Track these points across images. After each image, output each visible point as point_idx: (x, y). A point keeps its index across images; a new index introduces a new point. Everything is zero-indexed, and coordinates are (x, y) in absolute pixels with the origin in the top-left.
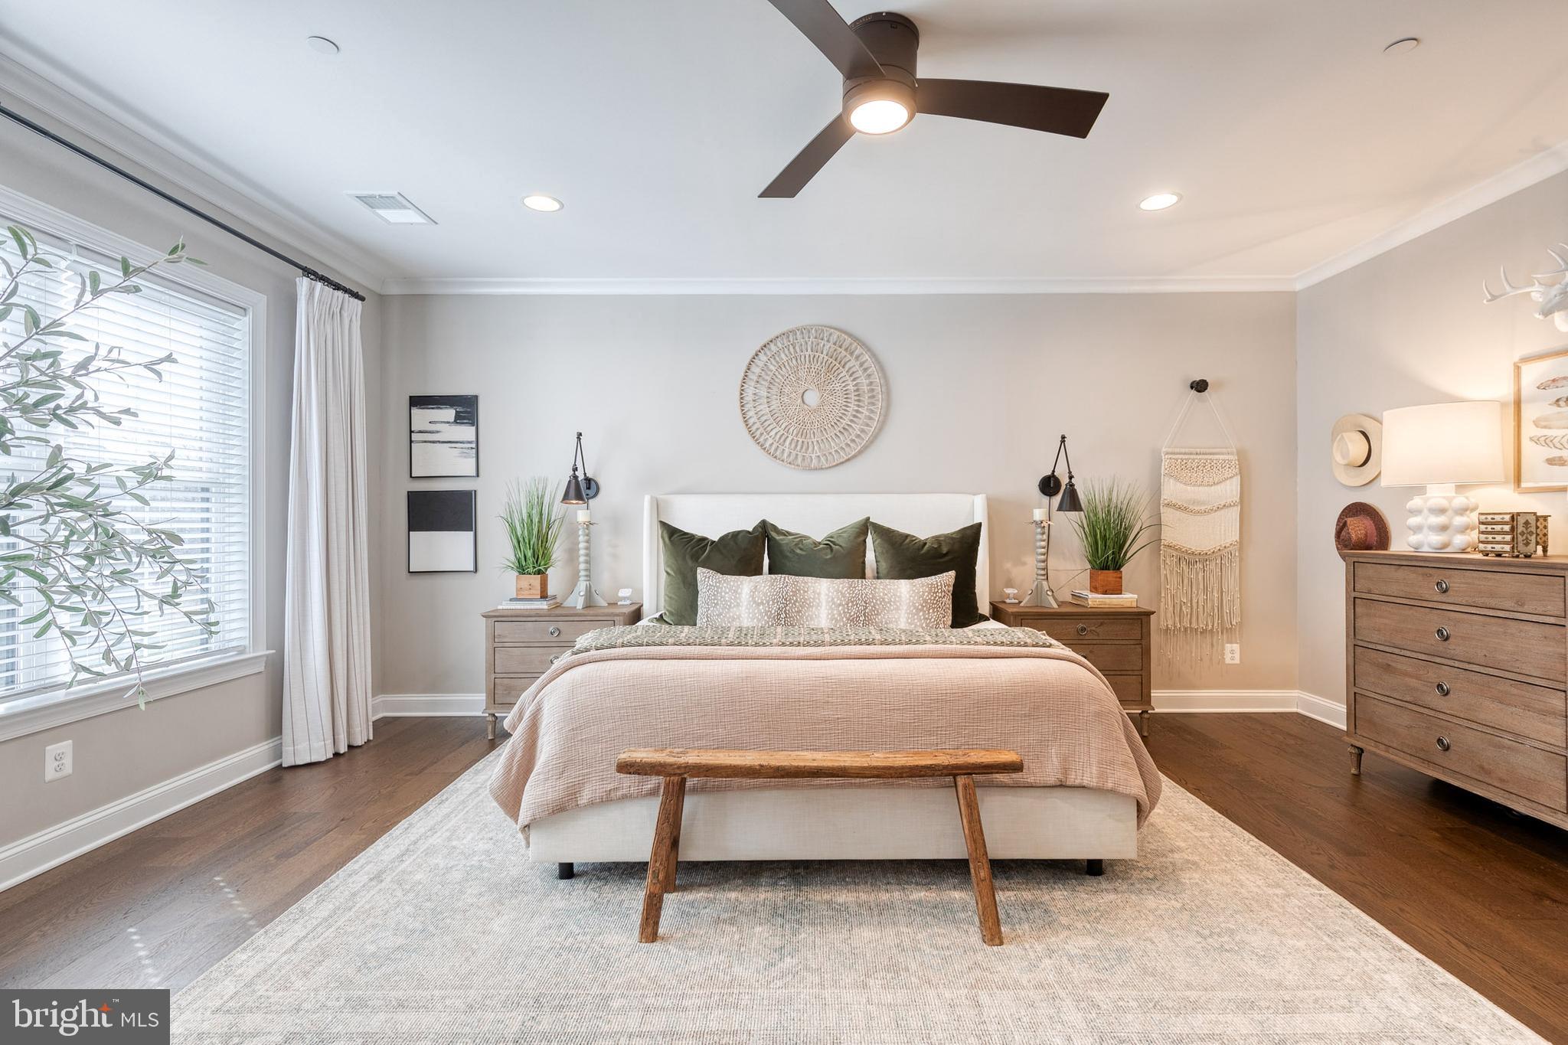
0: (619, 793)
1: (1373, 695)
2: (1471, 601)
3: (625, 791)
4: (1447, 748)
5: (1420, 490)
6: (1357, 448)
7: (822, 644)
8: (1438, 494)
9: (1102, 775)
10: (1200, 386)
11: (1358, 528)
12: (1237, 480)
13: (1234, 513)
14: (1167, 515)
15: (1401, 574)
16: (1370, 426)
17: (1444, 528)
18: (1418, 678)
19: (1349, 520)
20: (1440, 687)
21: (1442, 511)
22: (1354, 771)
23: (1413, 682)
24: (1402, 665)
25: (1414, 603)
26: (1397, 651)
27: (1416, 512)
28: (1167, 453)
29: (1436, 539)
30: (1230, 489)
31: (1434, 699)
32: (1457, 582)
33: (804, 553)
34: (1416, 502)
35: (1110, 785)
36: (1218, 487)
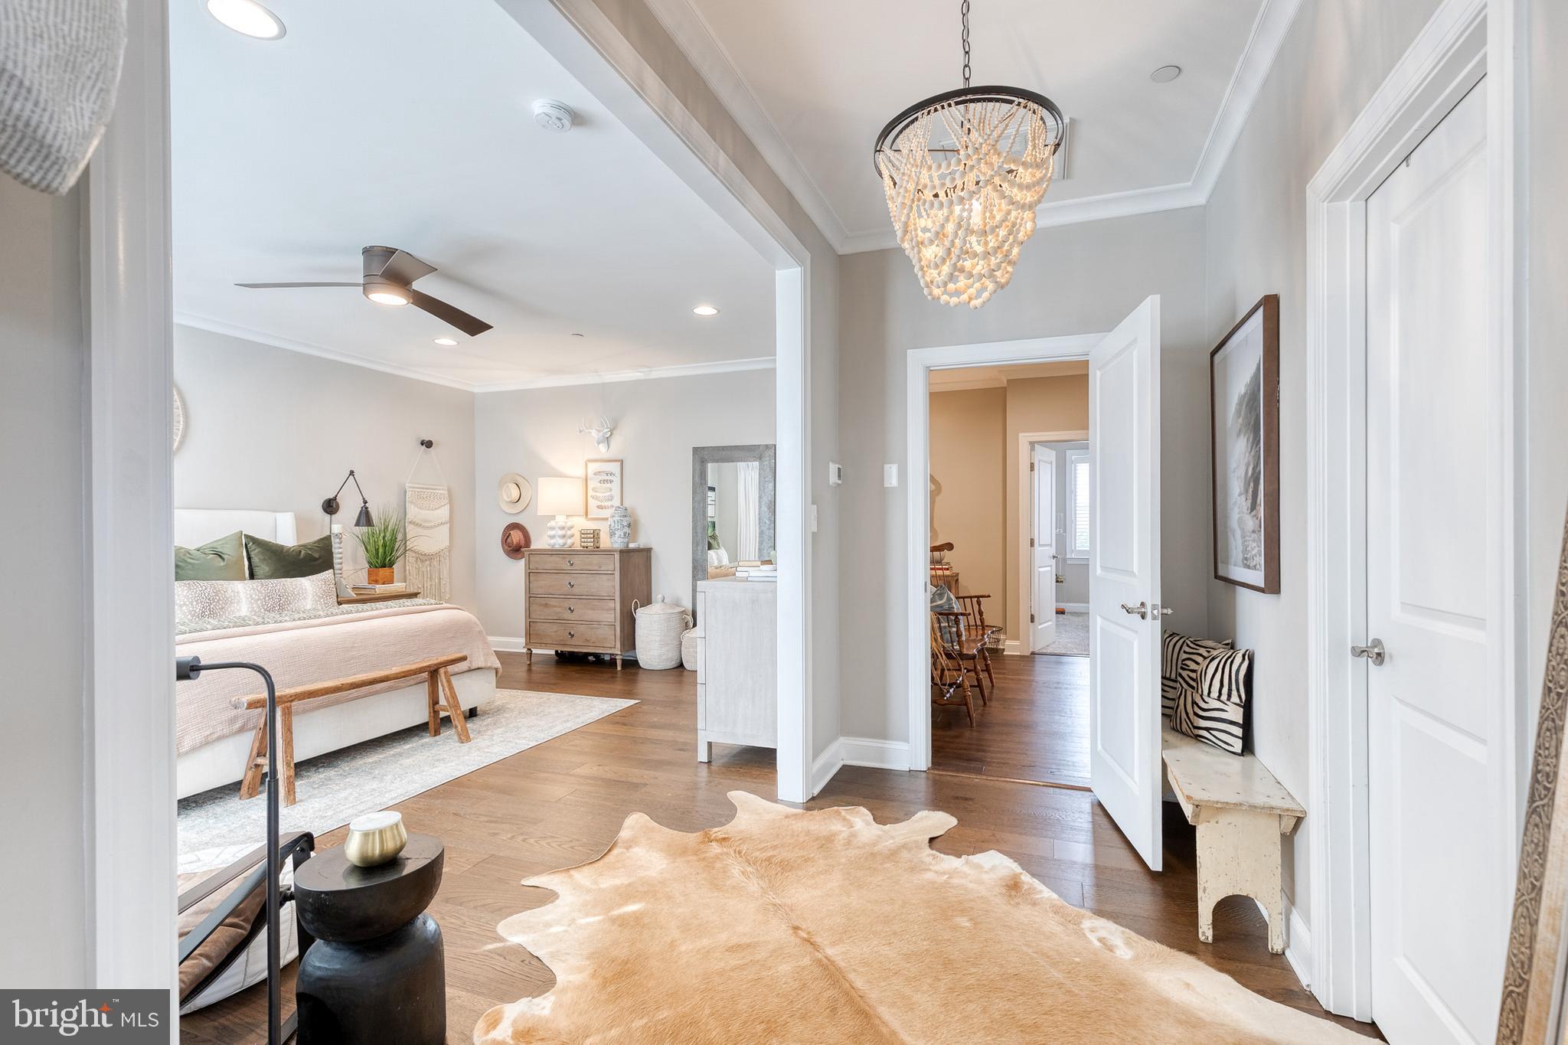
0: (215, 736)
1: (538, 620)
2: (581, 568)
3: (218, 734)
4: (572, 636)
5: (553, 517)
6: (515, 494)
7: (320, 617)
8: (561, 520)
9: (486, 661)
10: (428, 444)
11: (516, 537)
12: (447, 507)
13: (446, 528)
14: (410, 528)
15: (554, 558)
16: (520, 481)
17: (564, 536)
18: (560, 607)
19: (512, 532)
20: (570, 608)
21: (563, 528)
22: (528, 663)
23: (558, 610)
24: (553, 602)
25: (559, 572)
26: (550, 596)
27: (553, 528)
28: (411, 487)
29: (561, 541)
30: (443, 513)
31: (568, 615)
32: (576, 560)
33: (197, 562)
34: (552, 523)
35: (489, 665)
36: (438, 511)
